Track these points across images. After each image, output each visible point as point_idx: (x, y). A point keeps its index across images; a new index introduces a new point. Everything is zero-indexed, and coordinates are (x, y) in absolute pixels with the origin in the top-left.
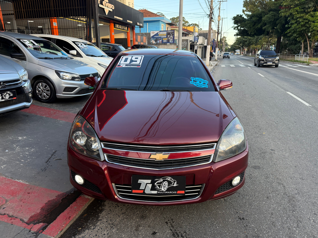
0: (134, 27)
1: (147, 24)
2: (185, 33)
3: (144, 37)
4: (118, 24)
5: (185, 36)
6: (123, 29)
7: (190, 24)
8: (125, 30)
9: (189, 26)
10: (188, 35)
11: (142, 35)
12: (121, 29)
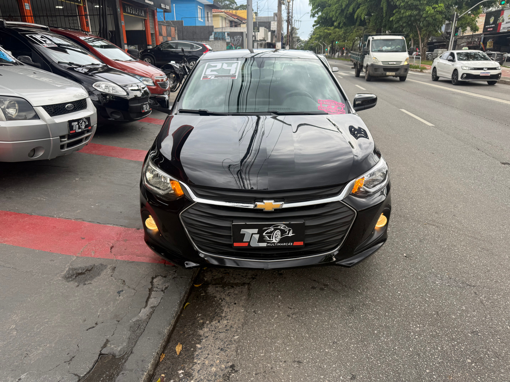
0: (155, 11)
1: (174, 5)
2: (235, 22)
3: (172, 28)
4: (130, 6)
5: (236, 26)
6: (138, 15)
7: (239, 5)
8: (142, 16)
9: (237, 9)
10: (240, 24)
11: (168, 24)
12: (135, 14)
